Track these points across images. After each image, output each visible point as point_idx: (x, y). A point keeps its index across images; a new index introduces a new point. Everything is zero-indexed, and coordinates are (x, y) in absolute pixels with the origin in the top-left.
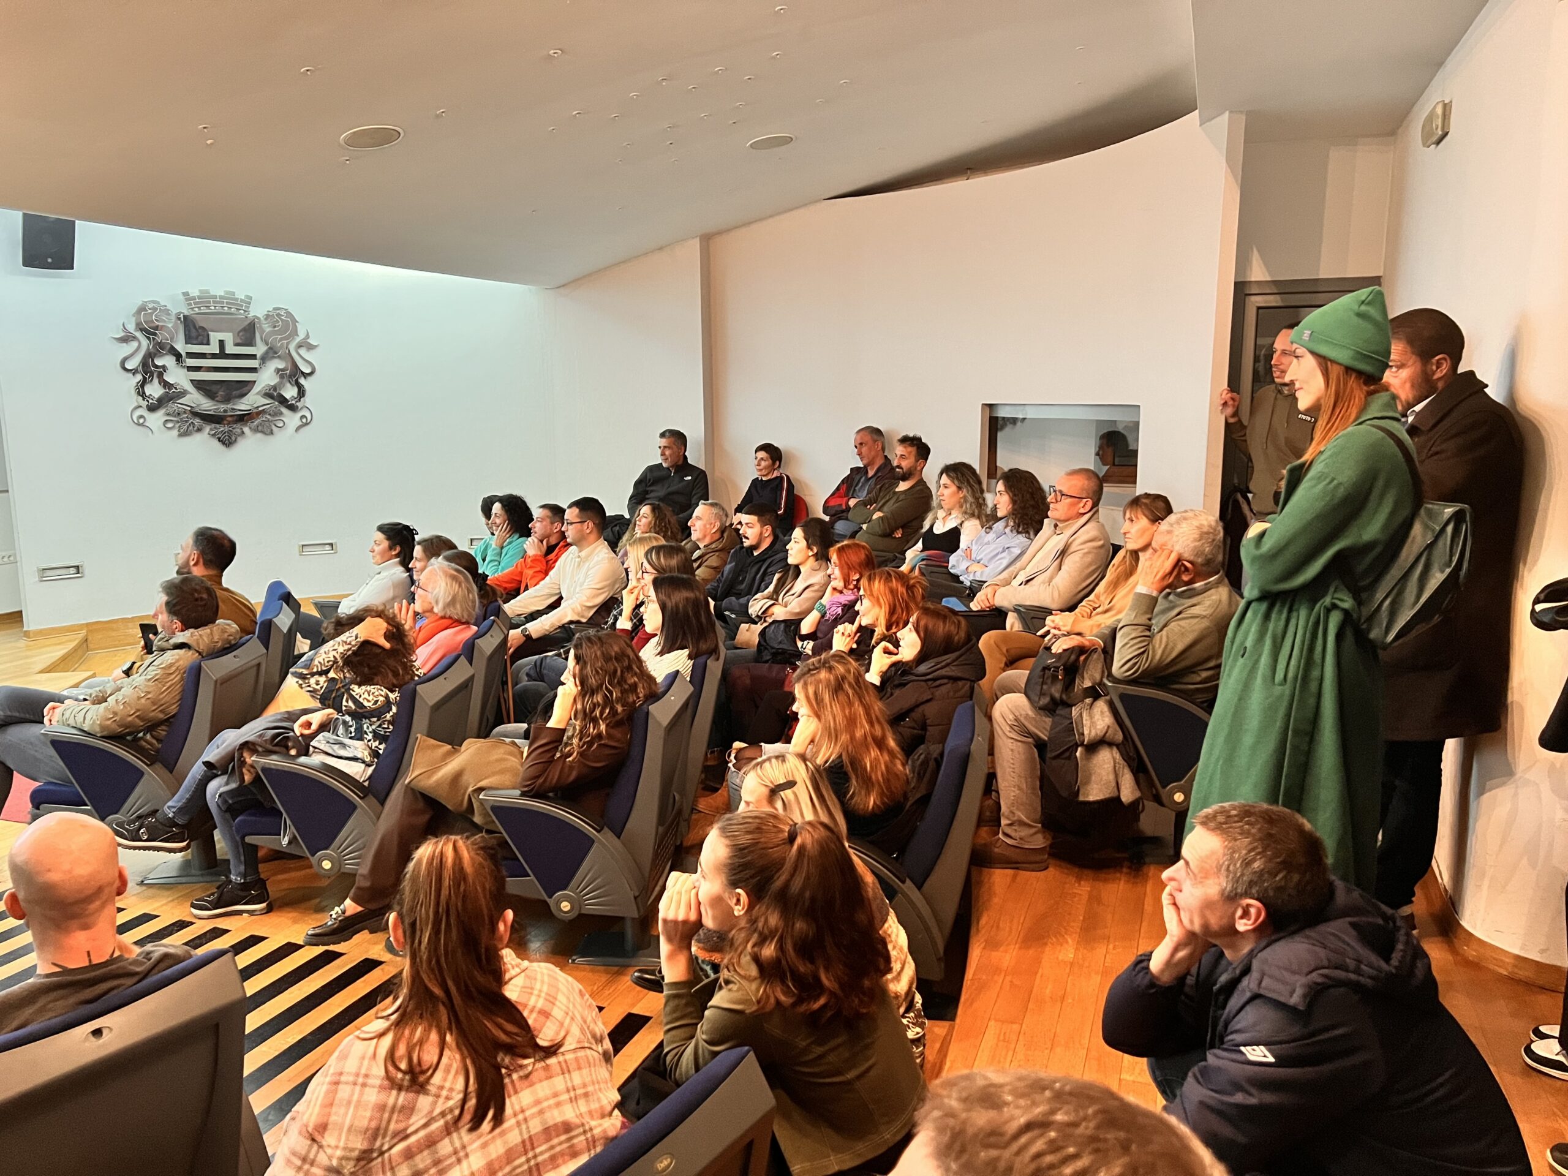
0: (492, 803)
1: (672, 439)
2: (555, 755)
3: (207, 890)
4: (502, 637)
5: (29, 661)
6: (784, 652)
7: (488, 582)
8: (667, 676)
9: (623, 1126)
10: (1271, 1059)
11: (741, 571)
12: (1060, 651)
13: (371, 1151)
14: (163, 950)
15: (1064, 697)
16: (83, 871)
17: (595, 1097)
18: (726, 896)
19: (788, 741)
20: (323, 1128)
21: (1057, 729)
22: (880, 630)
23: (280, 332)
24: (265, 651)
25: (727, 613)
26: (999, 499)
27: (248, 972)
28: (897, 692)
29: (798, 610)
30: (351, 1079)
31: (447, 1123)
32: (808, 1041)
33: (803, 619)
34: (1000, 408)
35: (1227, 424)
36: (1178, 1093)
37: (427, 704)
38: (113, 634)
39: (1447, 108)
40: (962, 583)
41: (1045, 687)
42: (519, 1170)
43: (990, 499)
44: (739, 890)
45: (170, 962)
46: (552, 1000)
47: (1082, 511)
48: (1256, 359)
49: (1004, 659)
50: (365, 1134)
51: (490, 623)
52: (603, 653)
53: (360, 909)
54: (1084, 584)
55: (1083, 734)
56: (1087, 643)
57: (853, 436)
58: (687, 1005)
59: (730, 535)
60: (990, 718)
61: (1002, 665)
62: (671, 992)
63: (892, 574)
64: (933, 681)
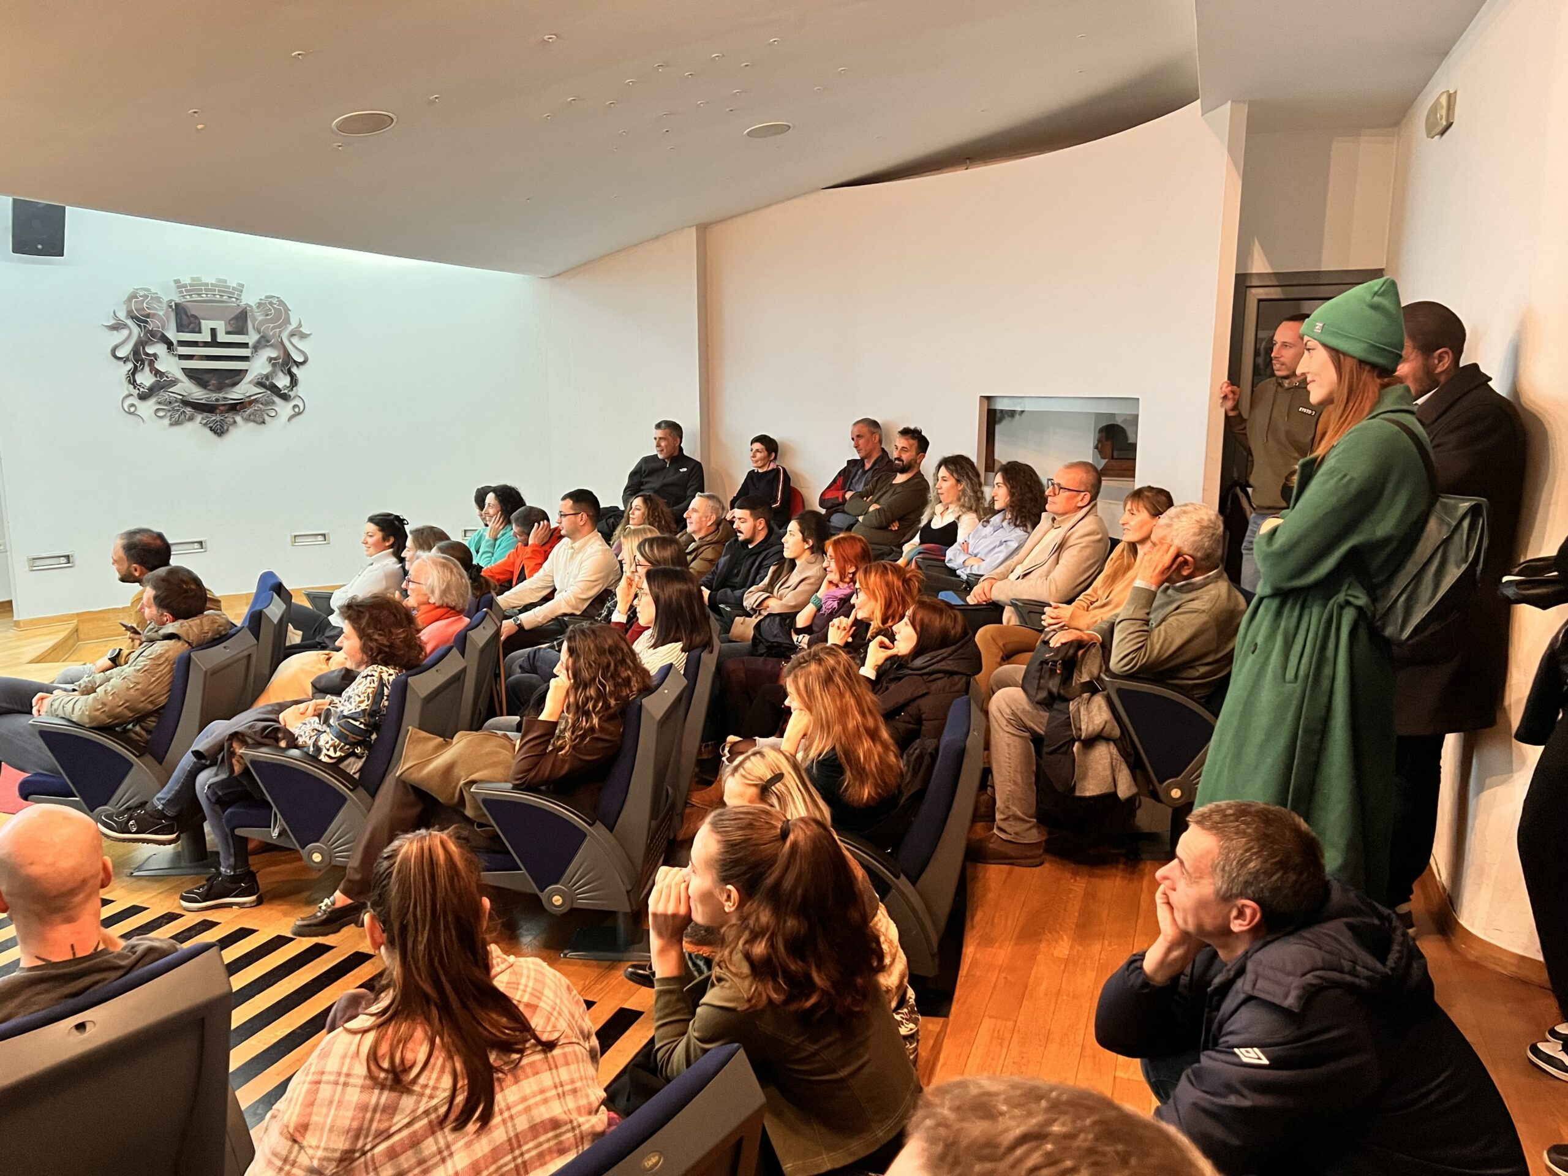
0: (482, 797)
1: (668, 431)
2: (547, 748)
3: (197, 882)
4: (495, 628)
5: (18, 651)
6: (779, 645)
7: (482, 574)
8: (661, 669)
9: (610, 1123)
10: (1265, 1061)
11: (735, 564)
12: (1058, 645)
13: (353, 1151)
14: (148, 944)
15: (1062, 692)
16: (67, 863)
17: (583, 1093)
18: (717, 892)
19: (782, 736)
20: (304, 1128)
21: (1055, 723)
22: (876, 624)
23: (272, 321)
24: (256, 642)
25: (721, 606)
26: (997, 491)
27: (234, 967)
28: (893, 686)
29: (793, 604)
30: (332, 1078)
31: (430, 1122)
32: (801, 1039)
33: (798, 612)
34: (998, 400)
35: (1227, 417)
36: (1172, 1094)
37: (418, 696)
38: (104, 624)
39: (1451, 98)
40: (959, 576)
41: (1042, 681)
42: (505, 1169)
43: (988, 492)
44: (729, 887)
45: (156, 955)
46: (538, 994)
47: (1080, 504)
48: (1257, 353)
49: (1001, 654)
50: (348, 1133)
51: (483, 615)
52: (596, 646)
53: (350, 901)
54: (1082, 579)
55: (1080, 729)
56: (1085, 637)
57: (850, 429)
58: (678, 1000)
59: (724, 529)
60: (986, 713)
61: (999, 659)
62: (662, 988)
63: (889, 567)
64: (928, 675)
